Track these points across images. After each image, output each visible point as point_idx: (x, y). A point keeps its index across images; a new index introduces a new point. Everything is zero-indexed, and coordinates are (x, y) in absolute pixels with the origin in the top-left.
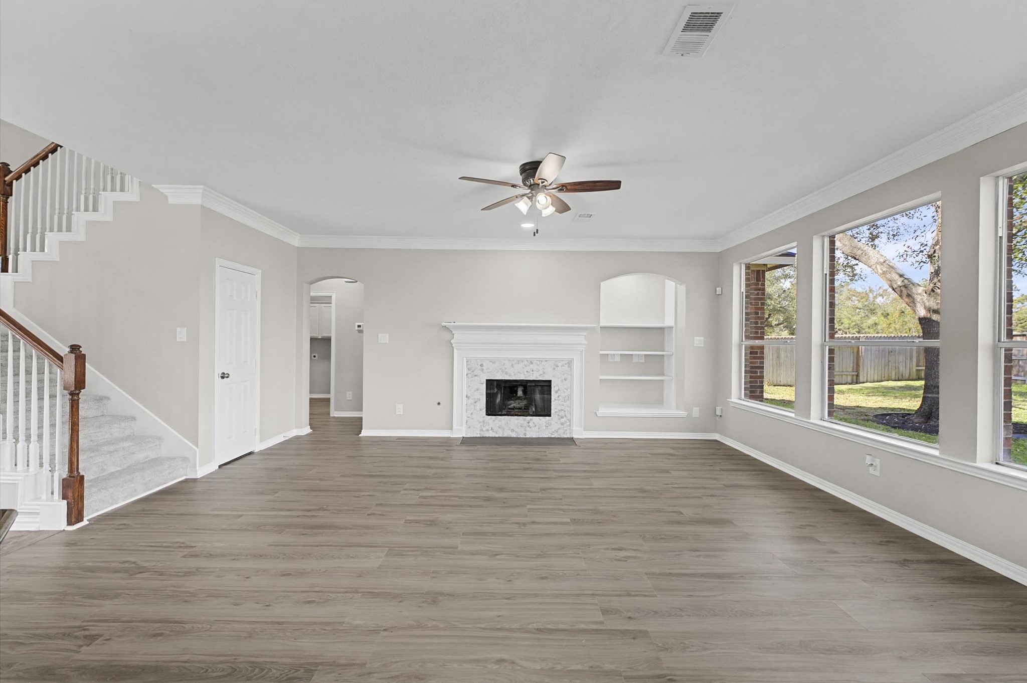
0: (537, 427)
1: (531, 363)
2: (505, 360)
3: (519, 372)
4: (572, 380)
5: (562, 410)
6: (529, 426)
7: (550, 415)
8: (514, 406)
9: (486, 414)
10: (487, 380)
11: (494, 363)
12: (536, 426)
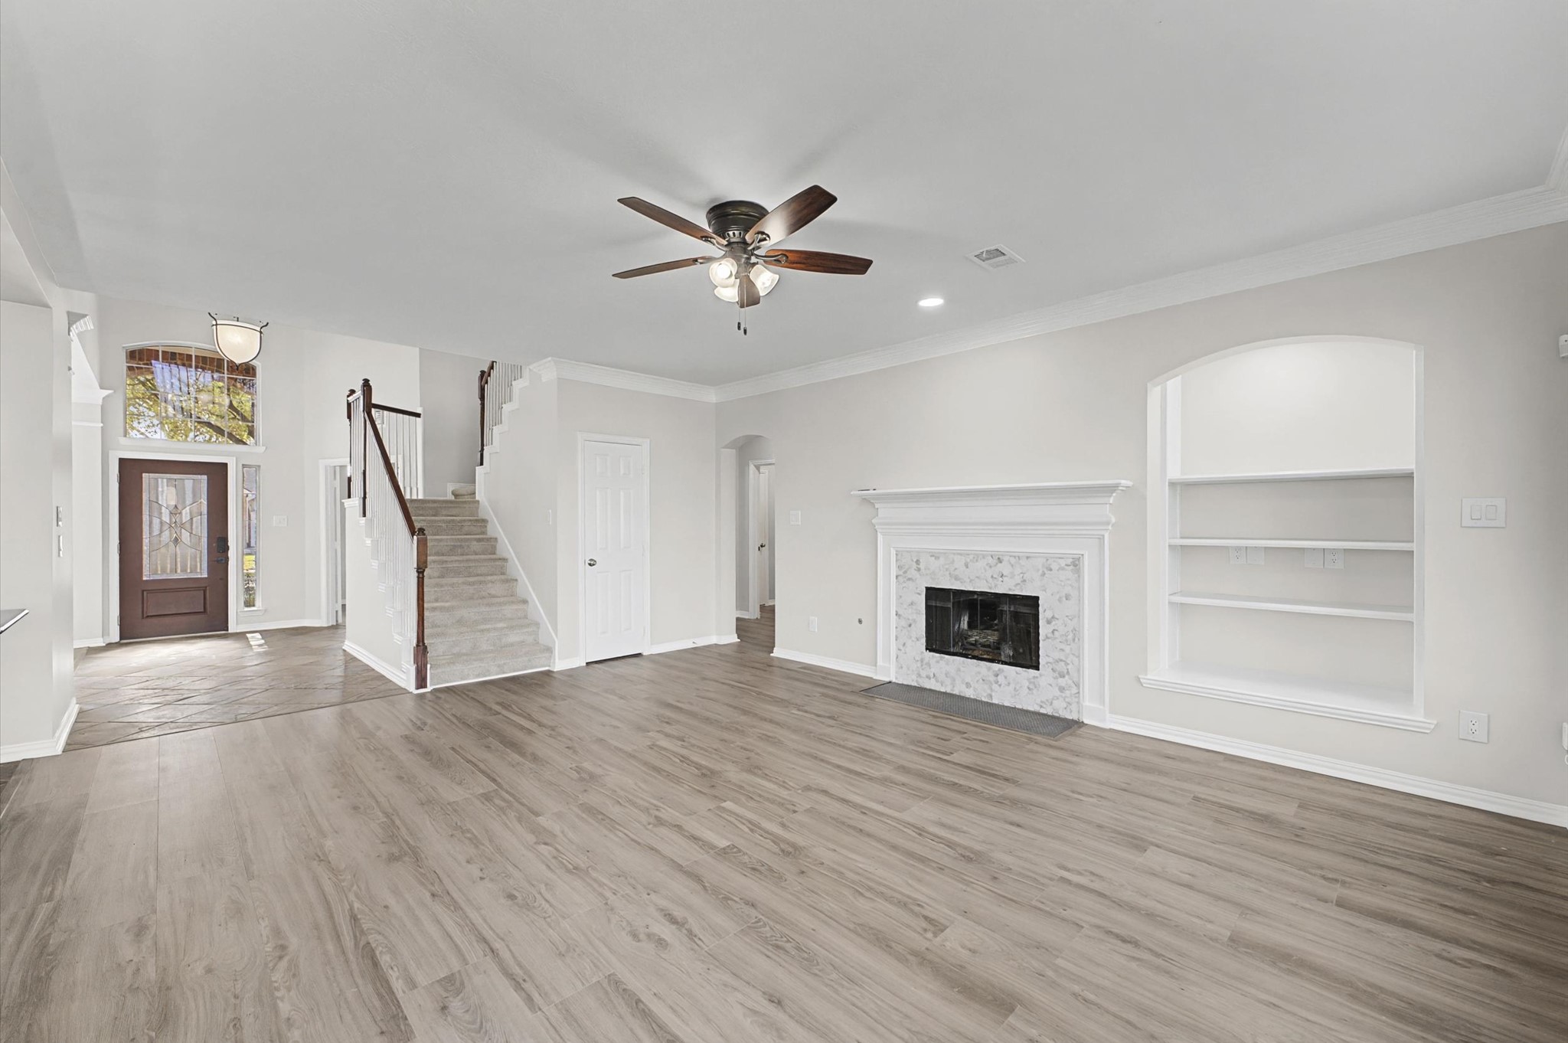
0: (1012, 686)
1: (1000, 561)
2: (954, 554)
3: (977, 577)
4: (1080, 600)
5: (1061, 660)
6: (997, 682)
7: (1037, 668)
8: (976, 641)
9: (927, 649)
10: (928, 589)
11: (937, 558)
12: (1009, 683)
